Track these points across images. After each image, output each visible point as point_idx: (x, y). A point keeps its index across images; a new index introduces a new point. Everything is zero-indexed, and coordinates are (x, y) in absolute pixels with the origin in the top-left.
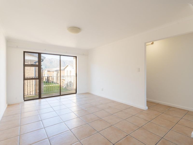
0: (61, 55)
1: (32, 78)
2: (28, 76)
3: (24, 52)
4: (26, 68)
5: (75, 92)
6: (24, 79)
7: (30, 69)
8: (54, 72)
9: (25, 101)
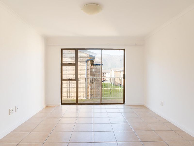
0: (102, 49)
1: (69, 79)
2: (66, 77)
3: (62, 50)
4: (63, 67)
5: (123, 102)
6: (62, 80)
7: (82, 69)
8: (121, 72)
9: (62, 104)
